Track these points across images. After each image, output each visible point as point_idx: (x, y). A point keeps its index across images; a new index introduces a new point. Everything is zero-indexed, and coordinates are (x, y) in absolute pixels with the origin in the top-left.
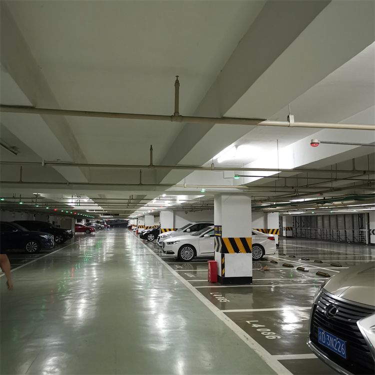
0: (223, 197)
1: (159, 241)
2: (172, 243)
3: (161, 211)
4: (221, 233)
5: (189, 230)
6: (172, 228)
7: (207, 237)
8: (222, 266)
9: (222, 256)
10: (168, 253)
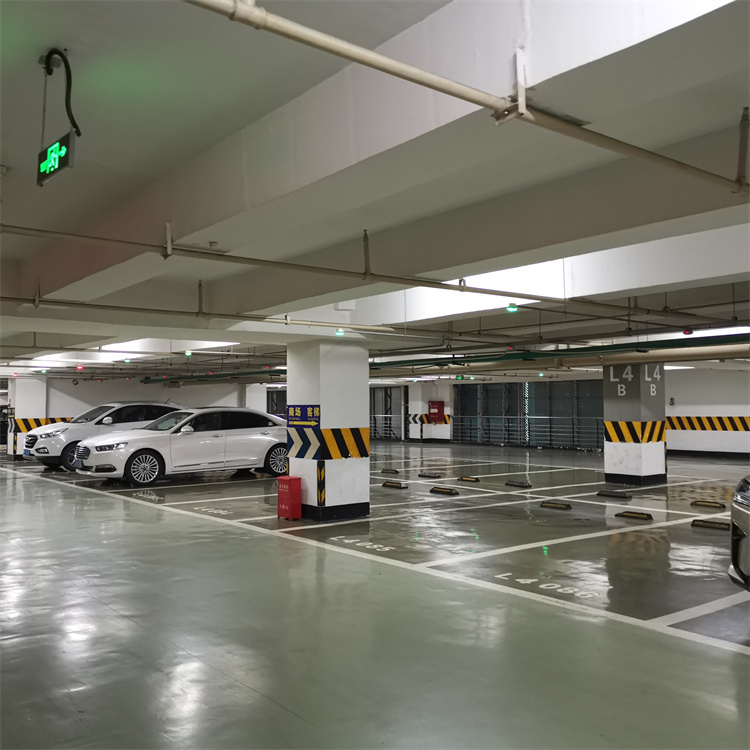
0: (323, 348)
1: (36, 446)
2: (110, 447)
3: (13, 380)
4: (318, 419)
5: (108, 420)
6: (42, 416)
7: (187, 433)
8: (321, 485)
9: (321, 466)
10: (99, 469)
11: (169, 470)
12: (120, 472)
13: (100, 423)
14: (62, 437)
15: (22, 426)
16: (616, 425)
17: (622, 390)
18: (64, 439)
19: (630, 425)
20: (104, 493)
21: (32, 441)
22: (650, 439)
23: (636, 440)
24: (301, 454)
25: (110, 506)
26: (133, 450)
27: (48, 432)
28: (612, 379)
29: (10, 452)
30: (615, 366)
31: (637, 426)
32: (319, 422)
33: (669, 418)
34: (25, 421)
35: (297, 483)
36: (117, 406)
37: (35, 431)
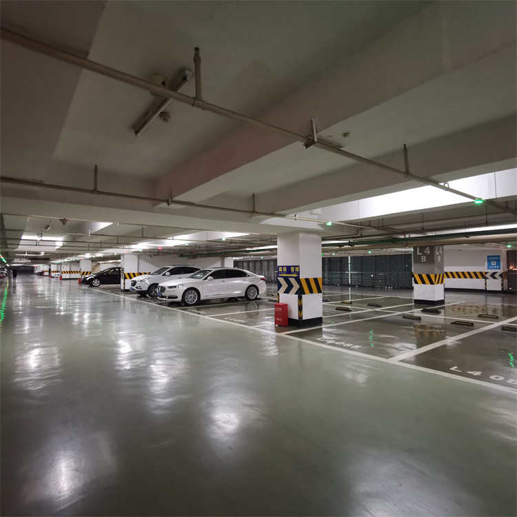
0: (301, 235)
1: (136, 286)
2: (175, 287)
3: (123, 255)
4: (298, 273)
5: (168, 273)
6: (136, 272)
7: (210, 280)
8: (300, 308)
9: (300, 298)
10: (170, 297)
11: (202, 298)
12: (179, 299)
13: (164, 275)
14: (147, 281)
15: (127, 276)
16: (420, 276)
17: (424, 259)
18: (148, 283)
19: (428, 276)
20: (174, 309)
21: (134, 283)
22: (438, 283)
23: (432, 283)
24: (287, 291)
25: (175, 315)
26: (185, 288)
27: (141, 279)
28: (418, 254)
29: (122, 288)
30: (420, 247)
31: (432, 277)
32: (299, 274)
33: (446, 273)
34: (129, 274)
35: (285, 307)
36: (172, 267)
37: (134, 279)
